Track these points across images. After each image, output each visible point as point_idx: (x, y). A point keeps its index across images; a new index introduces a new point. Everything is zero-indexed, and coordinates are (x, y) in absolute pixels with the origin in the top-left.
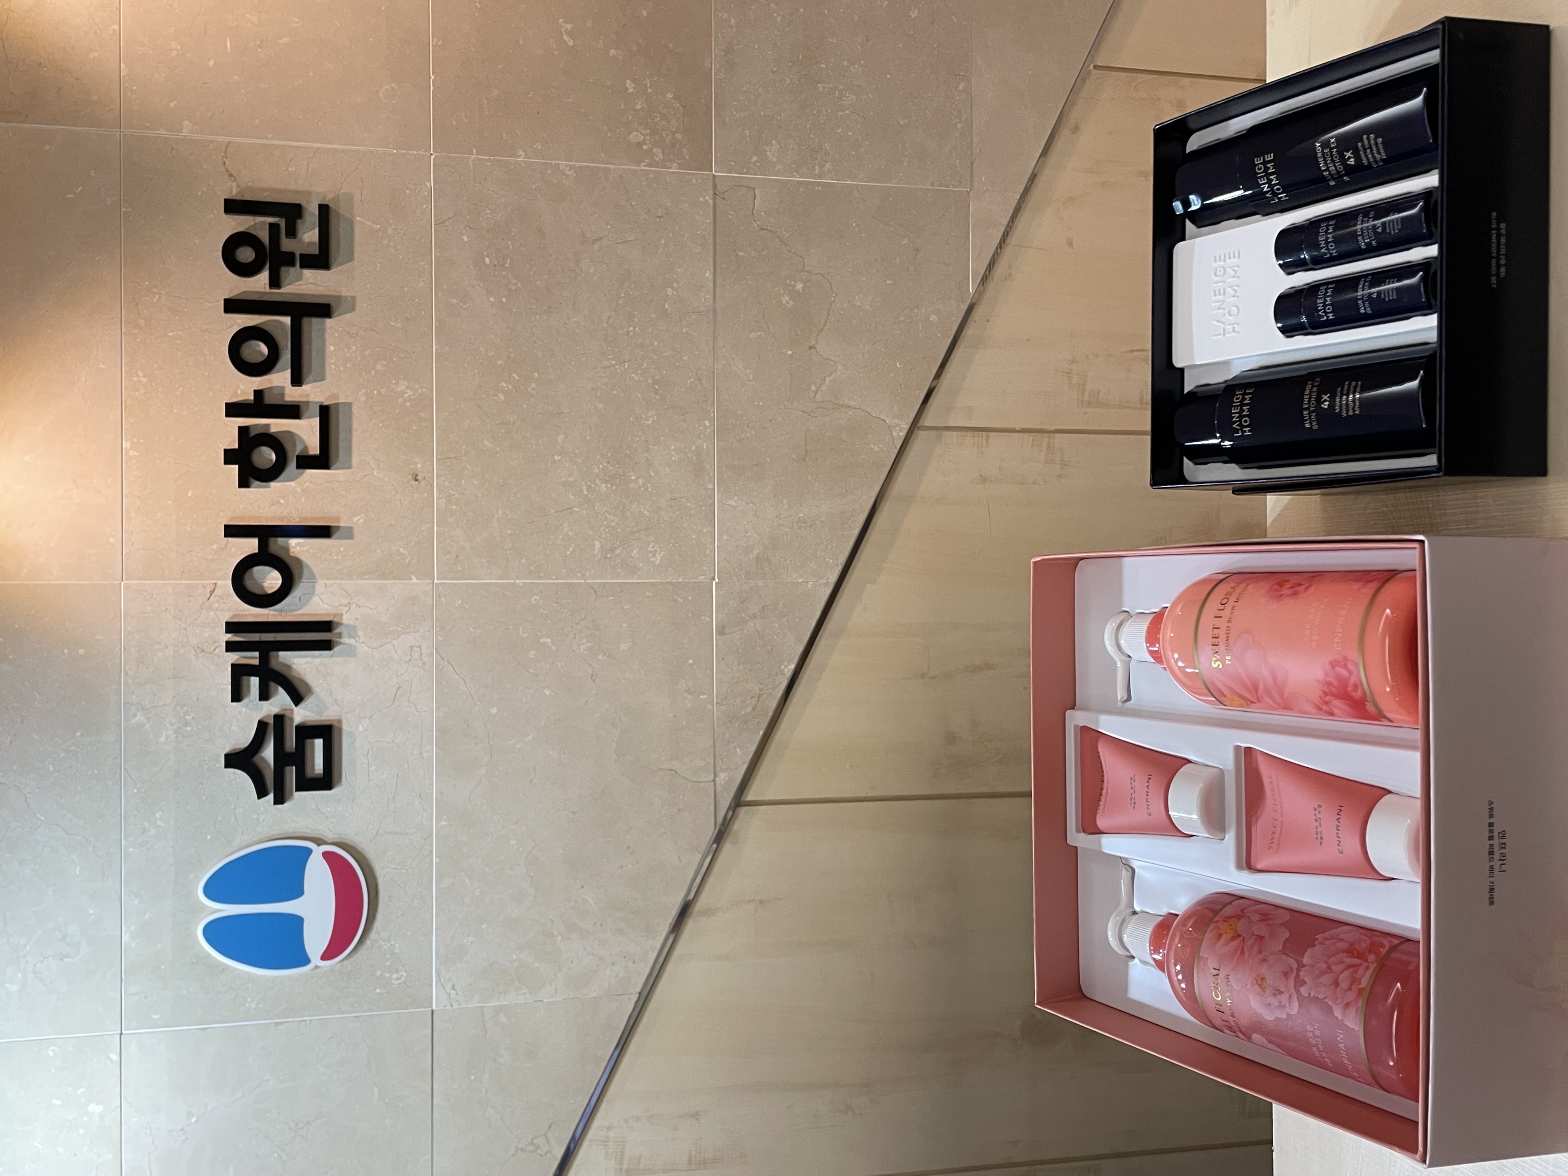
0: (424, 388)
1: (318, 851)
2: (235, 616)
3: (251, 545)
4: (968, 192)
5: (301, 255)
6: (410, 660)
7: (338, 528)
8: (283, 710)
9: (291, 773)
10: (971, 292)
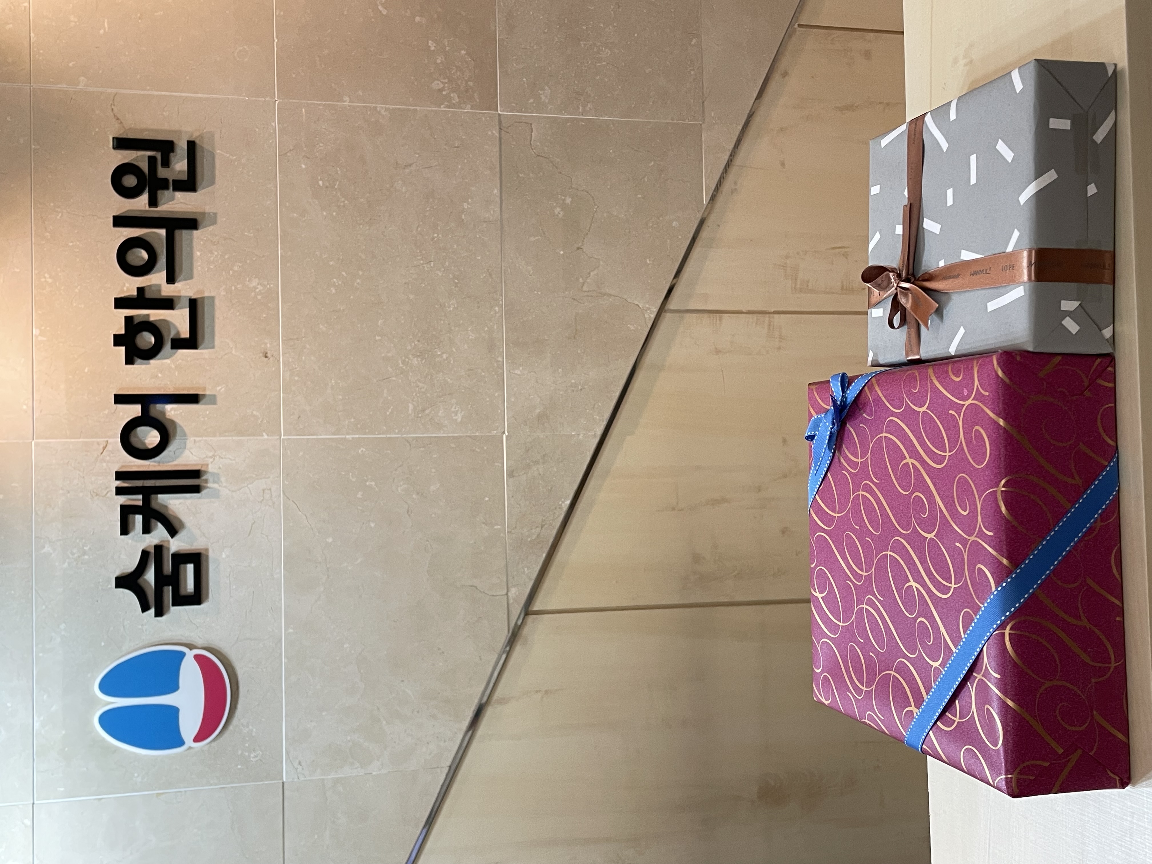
0: (272, 284)
1: (190, 654)
2: (122, 467)
3: (135, 410)
4: (701, 125)
5: (174, 181)
6: (263, 500)
7: (204, 395)
8: (162, 541)
9: (168, 591)
10: (705, 203)
